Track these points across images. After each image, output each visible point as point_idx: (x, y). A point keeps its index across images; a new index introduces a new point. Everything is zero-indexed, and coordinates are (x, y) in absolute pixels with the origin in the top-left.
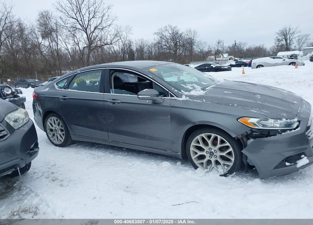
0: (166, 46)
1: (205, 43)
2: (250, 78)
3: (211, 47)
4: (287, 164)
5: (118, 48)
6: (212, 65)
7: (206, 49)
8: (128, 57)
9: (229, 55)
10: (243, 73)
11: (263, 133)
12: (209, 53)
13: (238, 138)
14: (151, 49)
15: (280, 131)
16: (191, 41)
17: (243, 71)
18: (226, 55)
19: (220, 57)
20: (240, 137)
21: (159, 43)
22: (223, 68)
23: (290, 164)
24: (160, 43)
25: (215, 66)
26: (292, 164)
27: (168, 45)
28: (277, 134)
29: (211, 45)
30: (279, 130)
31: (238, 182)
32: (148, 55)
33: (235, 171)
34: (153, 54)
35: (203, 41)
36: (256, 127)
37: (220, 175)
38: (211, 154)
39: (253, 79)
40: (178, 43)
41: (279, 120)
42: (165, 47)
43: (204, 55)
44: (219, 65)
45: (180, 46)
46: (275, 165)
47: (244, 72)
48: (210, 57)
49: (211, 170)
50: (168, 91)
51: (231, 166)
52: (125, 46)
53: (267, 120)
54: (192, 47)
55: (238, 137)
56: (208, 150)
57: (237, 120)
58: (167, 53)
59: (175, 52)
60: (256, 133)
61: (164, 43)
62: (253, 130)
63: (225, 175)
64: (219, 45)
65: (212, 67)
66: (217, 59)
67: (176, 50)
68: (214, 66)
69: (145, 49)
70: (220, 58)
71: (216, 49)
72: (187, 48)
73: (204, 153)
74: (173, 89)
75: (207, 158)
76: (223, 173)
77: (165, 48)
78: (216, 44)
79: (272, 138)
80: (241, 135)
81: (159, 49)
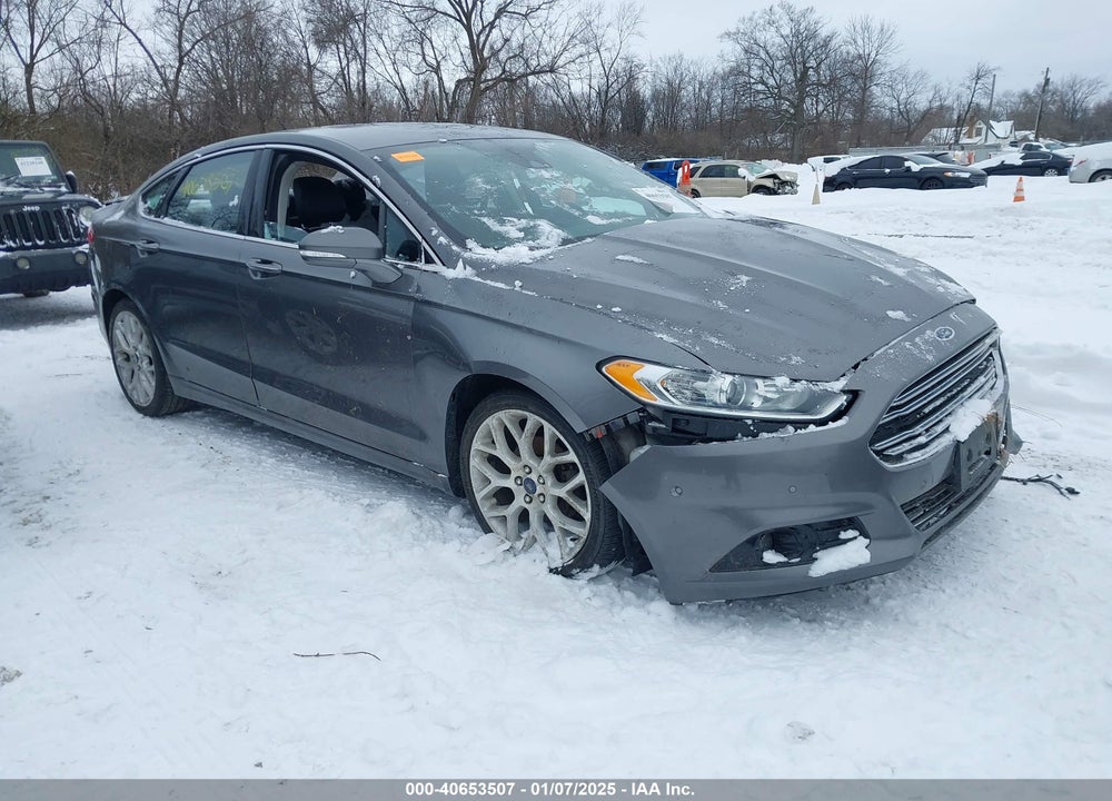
0: (763, 83)
1: (922, 76)
2: (1022, 220)
3: (944, 93)
4: (771, 557)
5: (586, 89)
6: (907, 164)
7: (922, 102)
8: (622, 121)
9: (1017, 127)
10: (1018, 199)
11: (682, 426)
12: (934, 117)
13: (591, 435)
14: (709, 95)
15: (754, 424)
16: (867, 69)
17: (1020, 190)
18: (1002, 128)
19: (979, 134)
20: (599, 433)
21: (736, 71)
22: (950, 174)
23: (782, 559)
24: (741, 73)
25: (922, 166)
26: (793, 561)
27: (771, 82)
28: (740, 435)
29: (945, 85)
30: (749, 422)
31: (596, 602)
32: (693, 114)
33: (594, 562)
34: (714, 111)
35: (912, 70)
36: (660, 402)
37: (551, 571)
38: (529, 486)
39: (1035, 225)
40: (811, 72)
41: (759, 382)
42: (760, 87)
43: (912, 127)
44: (938, 164)
45: (819, 84)
46: (718, 556)
47: (1021, 194)
48: (935, 131)
49: (527, 548)
50: (420, 238)
51: (582, 541)
52: (612, 80)
53: (704, 375)
54: (865, 89)
55: (593, 432)
56: (521, 474)
57: (599, 367)
58: (766, 111)
59: (798, 106)
60: (661, 422)
61: (755, 73)
62: (650, 410)
63: (565, 572)
64: (978, 86)
65: (909, 169)
66: (964, 140)
67: (802, 100)
68: (915, 168)
69: (687, 94)
70: (979, 138)
71: (965, 100)
72: (844, 93)
73: (509, 483)
74: (434, 232)
75: (519, 501)
76: (558, 563)
77: (758, 92)
78: (968, 83)
79: (715, 448)
80: (603, 427)
81: (736, 92)
